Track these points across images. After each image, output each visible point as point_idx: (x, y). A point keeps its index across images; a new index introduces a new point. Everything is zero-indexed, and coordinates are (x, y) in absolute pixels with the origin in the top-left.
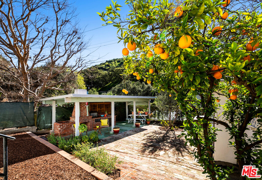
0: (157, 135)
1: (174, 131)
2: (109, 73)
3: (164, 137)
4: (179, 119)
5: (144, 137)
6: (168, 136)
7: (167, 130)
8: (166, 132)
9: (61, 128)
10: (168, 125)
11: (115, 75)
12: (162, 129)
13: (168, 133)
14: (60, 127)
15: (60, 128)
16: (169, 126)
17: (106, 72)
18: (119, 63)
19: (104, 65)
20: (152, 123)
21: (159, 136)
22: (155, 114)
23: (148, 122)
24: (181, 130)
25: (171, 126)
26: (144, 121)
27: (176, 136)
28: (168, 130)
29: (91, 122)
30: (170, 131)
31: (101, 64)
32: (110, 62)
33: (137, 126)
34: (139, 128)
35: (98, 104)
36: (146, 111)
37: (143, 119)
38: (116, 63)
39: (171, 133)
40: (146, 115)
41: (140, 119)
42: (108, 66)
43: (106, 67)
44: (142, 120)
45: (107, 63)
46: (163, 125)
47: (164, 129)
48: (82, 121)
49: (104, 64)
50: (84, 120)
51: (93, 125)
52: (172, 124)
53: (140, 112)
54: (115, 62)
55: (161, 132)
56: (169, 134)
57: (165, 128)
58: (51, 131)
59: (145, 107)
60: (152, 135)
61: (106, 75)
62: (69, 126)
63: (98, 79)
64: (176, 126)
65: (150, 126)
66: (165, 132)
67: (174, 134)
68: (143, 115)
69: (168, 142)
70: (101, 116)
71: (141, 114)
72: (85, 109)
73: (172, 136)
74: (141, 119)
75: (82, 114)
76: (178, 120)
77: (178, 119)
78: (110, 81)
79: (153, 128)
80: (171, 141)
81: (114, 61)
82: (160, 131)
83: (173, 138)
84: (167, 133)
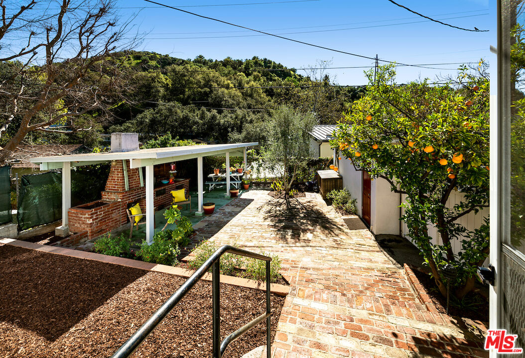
1: (295, 198)
3: (289, 209)
6: (294, 208)
7: (283, 196)
8: (286, 201)
9: (93, 220)
10: (281, 188)
12: (275, 196)
13: (289, 202)
14: (91, 218)
15: (91, 220)
18: (139, 61)
23: (247, 186)
25: (287, 190)
27: (304, 205)
30: (289, 199)
32: (117, 56)
33: (234, 195)
34: (239, 199)
36: (240, 167)
38: (130, 60)
40: (241, 173)
41: (232, 183)
44: (236, 182)
45: (109, 58)
47: (278, 196)
48: (134, 198)
49: (100, 58)
52: (289, 187)
54: (128, 57)
56: (292, 203)
58: (59, 228)
60: (269, 208)
62: (109, 211)
66: (283, 201)
68: (235, 174)
69: (303, 218)
73: (299, 207)
79: (260, 195)
80: (305, 216)
82: (275, 200)
83: (303, 209)
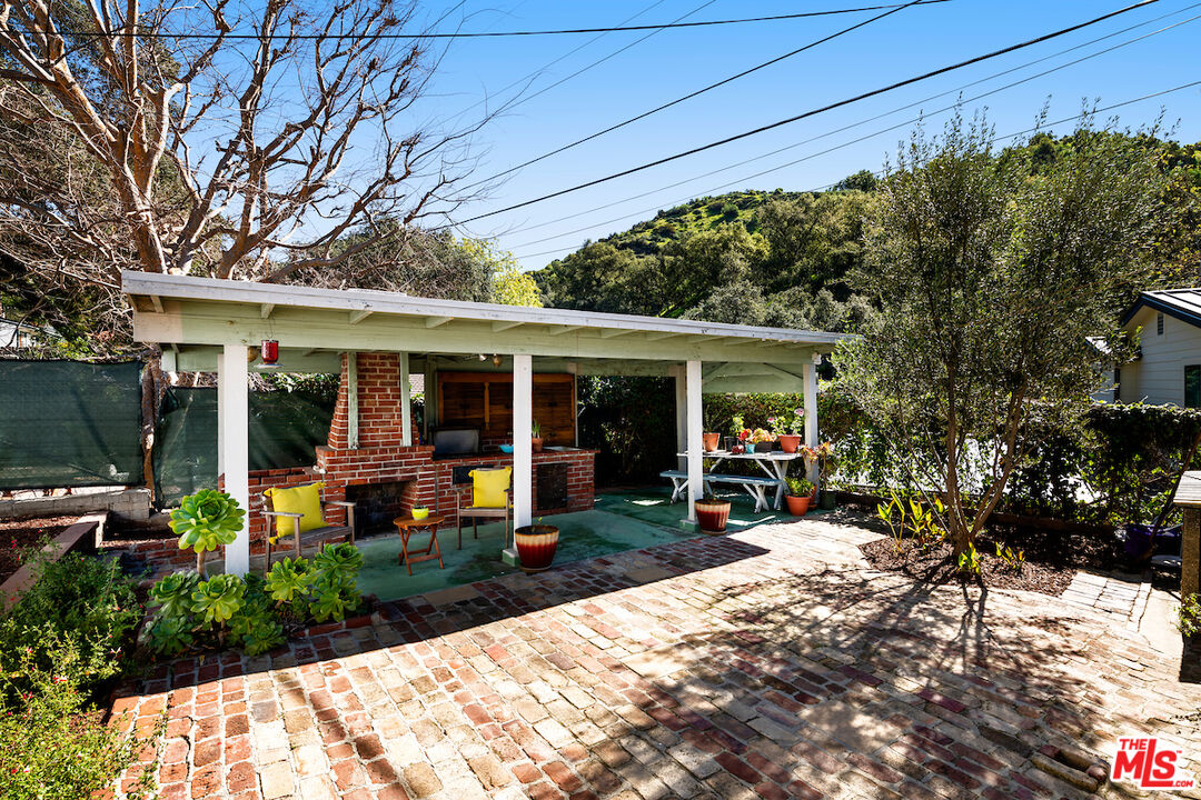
0: (822, 612)
1: (981, 585)
2: (662, 261)
3: (873, 631)
4: (1036, 492)
5: (704, 616)
6: (913, 632)
7: (922, 566)
8: (913, 591)
10: (935, 529)
11: (691, 269)
12: (884, 559)
13: (925, 596)
16: (947, 540)
17: (652, 258)
18: (717, 217)
19: (648, 234)
20: (824, 505)
21: (840, 617)
22: (852, 454)
23: (798, 503)
24: (1046, 576)
25: (959, 541)
26: (770, 492)
27: (990, 636)
28: (935, 570)
29: (426, 483)
30: (944, 580)
31: (633, 231)
32: (676, 214)
33: (708, 523)
34: (716, 541)
35: (491, 384)
36: (789, 431)
37: (766, 477)
38: (700, 218)
39: (953, 599)
40: (787, 452)
41: (744, 481)
42: (666, 232)
43: (655, 239)
44: (757, 483)
45: (663, 222)
46: (900, 527)
47: (901, 562)
48: (369, 474)
49: (648, 226)
50: (379, 466)
51: (441, 500)
52: (970, 529)
53: (751, 438)
54: (696, 213)
55: (865, 583)
56: (934, 604)
57: (916, 551)
59: (790, 406)
60: (782, 600)
61: (650, 273)
63: (612, 291)
64: (1000, 546)
65: (805, 525)
66: (897, 584)
67: (976, 613)
68: (769, 456)
69: (897, 703)
70: (501, 451)
71: (752, 448)
72: (395, 403)
73: (949, 633)
74: (750, 481)
75: (371, 430)
76: (1024, 500)
77: (1027, 490)
78: (666, 301)
79: (818, 544)
80: (926, 693)
81: (693, 208)
82: (865, 571)
83: (962, 651)
84: (919, 595)
